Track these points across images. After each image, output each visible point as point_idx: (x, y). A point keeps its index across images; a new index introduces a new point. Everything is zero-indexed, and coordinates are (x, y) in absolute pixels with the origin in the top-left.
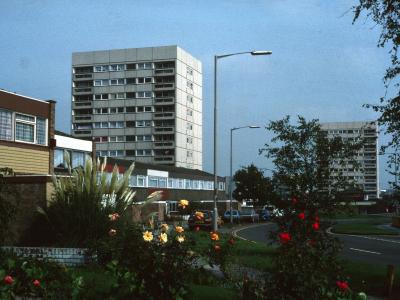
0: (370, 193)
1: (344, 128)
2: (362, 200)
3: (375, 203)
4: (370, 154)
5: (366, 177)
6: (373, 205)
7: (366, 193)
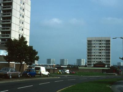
0: (107, 65)
1: (98, 39)
2: (104, 67)
3: (109, 68)
4: (108, 50)
5: (106, 59)
6: (109, 69)
7: (106, 65)
